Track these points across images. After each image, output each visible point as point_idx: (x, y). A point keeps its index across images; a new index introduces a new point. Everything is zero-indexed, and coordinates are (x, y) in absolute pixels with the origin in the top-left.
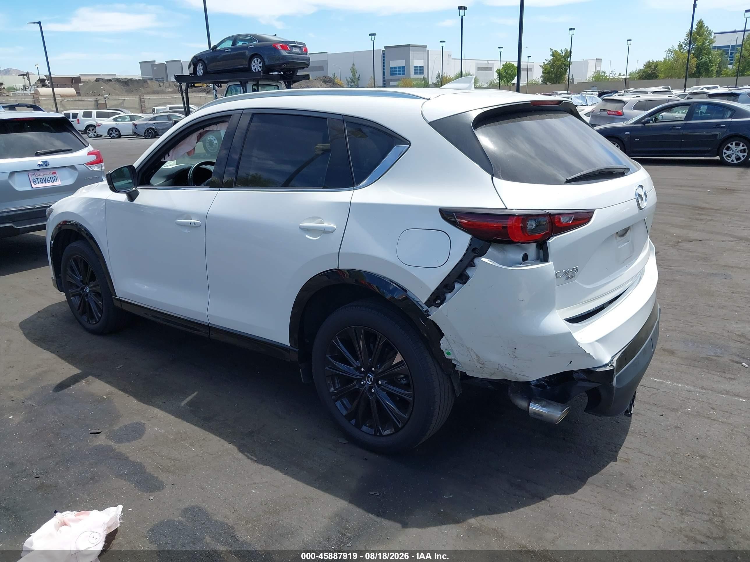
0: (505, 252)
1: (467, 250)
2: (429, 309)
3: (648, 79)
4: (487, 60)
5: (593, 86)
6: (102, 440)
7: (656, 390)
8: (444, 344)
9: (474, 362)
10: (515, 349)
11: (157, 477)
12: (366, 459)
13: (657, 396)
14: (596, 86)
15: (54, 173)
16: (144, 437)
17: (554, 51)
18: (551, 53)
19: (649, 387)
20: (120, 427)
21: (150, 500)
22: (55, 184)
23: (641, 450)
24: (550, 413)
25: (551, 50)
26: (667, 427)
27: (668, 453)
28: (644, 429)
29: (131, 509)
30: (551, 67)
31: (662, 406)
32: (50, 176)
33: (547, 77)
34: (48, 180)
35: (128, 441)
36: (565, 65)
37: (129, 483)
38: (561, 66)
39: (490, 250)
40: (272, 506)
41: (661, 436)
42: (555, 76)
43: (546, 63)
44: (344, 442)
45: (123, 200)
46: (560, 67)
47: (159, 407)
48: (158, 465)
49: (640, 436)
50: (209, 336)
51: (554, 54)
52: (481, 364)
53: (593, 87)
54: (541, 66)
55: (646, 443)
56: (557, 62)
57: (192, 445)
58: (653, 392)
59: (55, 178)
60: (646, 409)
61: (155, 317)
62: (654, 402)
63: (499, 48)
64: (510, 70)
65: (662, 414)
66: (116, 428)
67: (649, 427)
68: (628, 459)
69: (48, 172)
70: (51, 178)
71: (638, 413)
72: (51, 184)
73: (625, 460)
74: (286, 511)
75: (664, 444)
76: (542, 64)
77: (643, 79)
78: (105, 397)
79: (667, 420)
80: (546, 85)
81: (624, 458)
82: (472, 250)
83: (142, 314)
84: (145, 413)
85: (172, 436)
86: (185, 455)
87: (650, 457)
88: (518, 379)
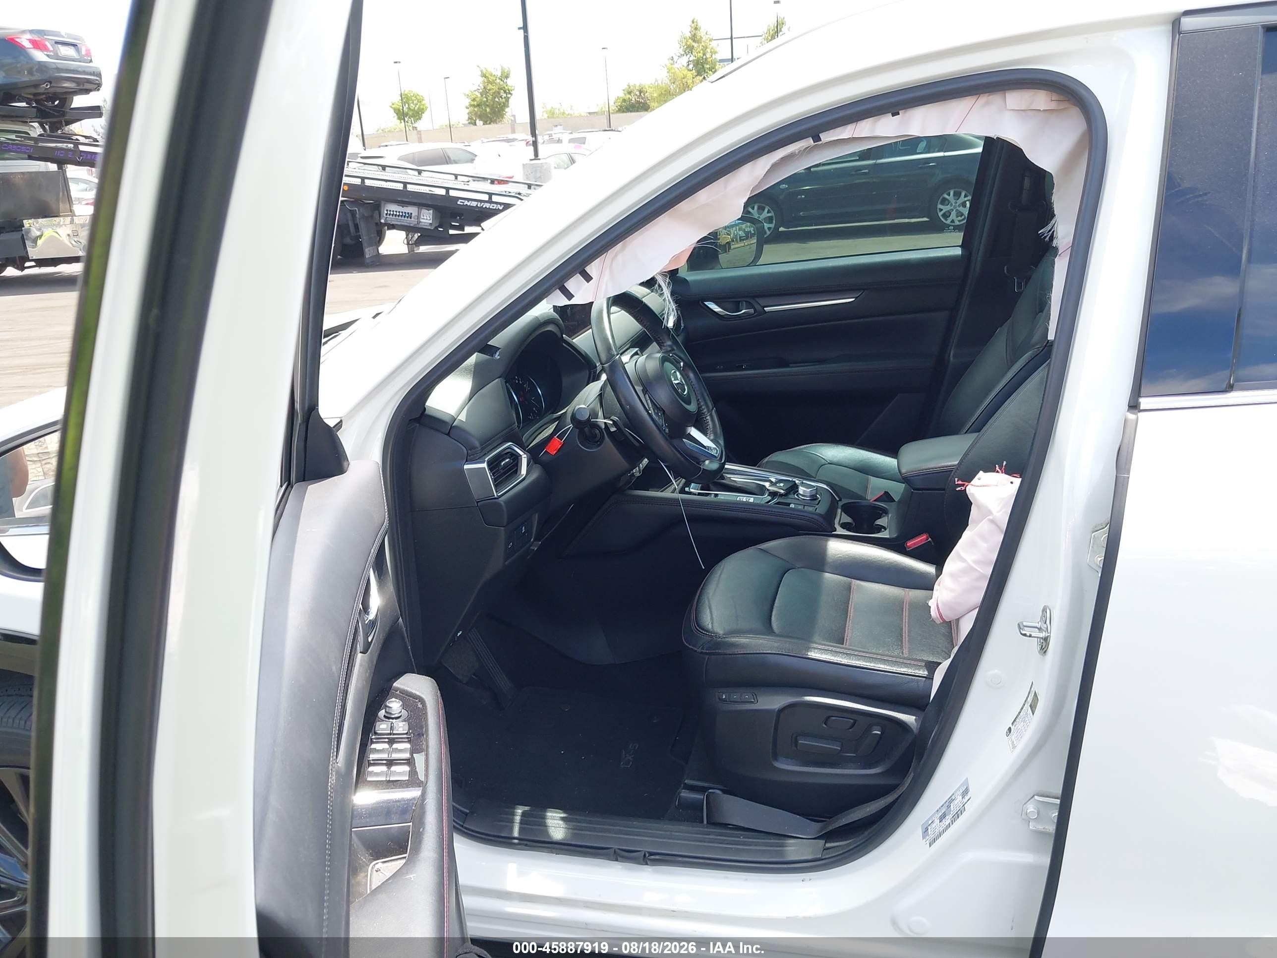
3: (631, 112)
5: (556, 124)
14: (561, 125)
30: (482, 96)
33: (479, 113)
36: (505, 92)
38: (499, 93)
42: (491, 109)
43: (473, 90)
46: (497, 94)
53: (556, 126)
56: (491, 87)
63: (396, 62)
77: (623, 112)
80: (476, 127)
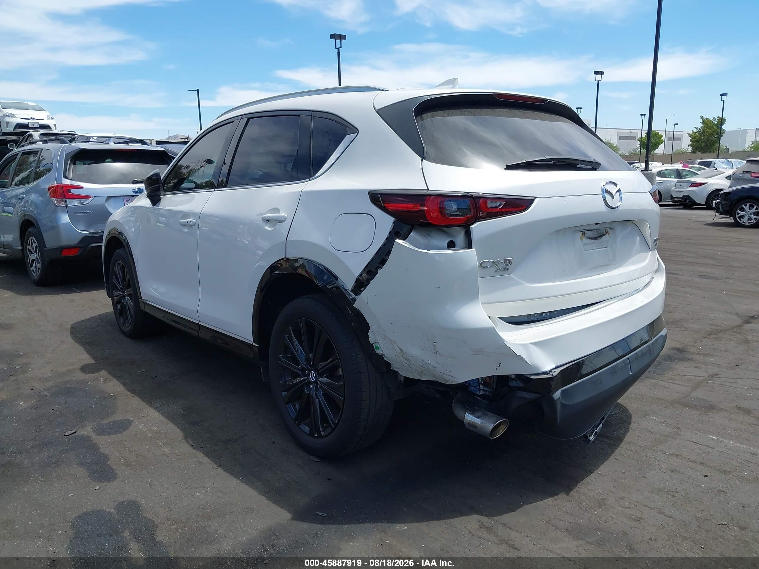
0: (428, 237)
1: (389, 234)
2: (356, 297)
4: (631, 130)
5: (750, 155)
6: (87, 431)
7: (710, 448)
8: (373, 337)
9: (399, 357)
10: (435, 342)
11: (114, 470)
12: (330, 479)
13: (709, 455)
16: (125, 433)
17: (705, 118)
18: (701, 121)
19: (702, 445)
20: (109, 422)
21: (96, 489)
23: (662, 510)
24: (482, 424)
25: (702, 117)
26: (708, 490)
27: (697, 519)
28: (676, 489)
29: (73, 495)
30: (701, 135)
31: (711, 467)
33: (696, 146)
35: (109, 434)
36: (718, 133)
37: (85, 471)
39: (412, 234)
40: (208, 511)
41: (696, 499)
42: (705, 144)
43: (695, 131)
44: (315, 460)
45: (148, 206)
46: (712, 134)
47: (156, 408)
48: (123, 459)
49: (668, 495)
50: (199, 334)
51: (705, 122)
52: (405, 359)
54: (689, 134)
55: (671, 504)
56: (708, 130)
57: (165, 445)
58: (705, 451)
60: (688, 467)
61: (173, 321)
62: (701, 461)
63: (642, 115)
64: (654, 138)
65: (706, 475)
66: (105, 422)
67: (684, 487)
68: (640, 519)
71: (676, 471)
73: (636, 519)
74: (219, 517)
75: (696, 508)
76: (691, 133)
78: (112, 395)
79: (711, 482)
80: (696, 154)
81: (636, 517)
82: (395, 233)
83: (159, 316)
84: (139, 412)
85: (151, 435)
86: (153, 453)
87: (671, 519)
88: (446, 381)
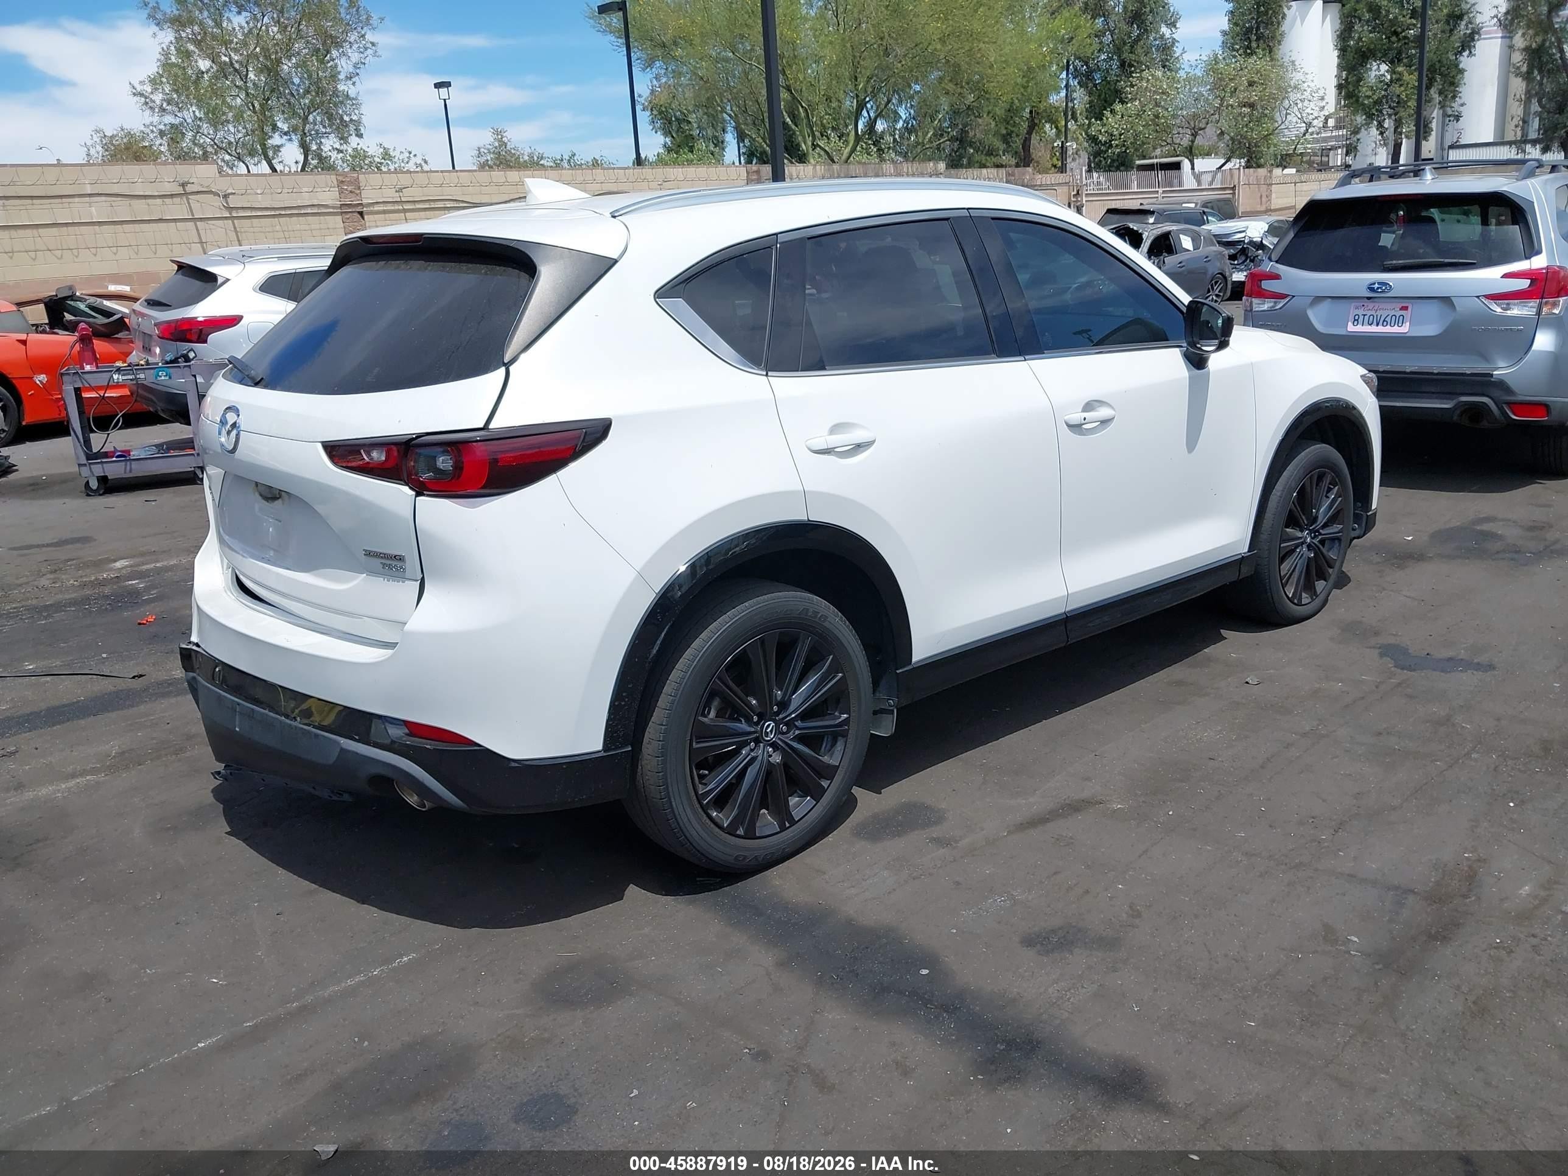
15: (1405, 308)
22: (1396, 329)
32: (1393, 313)
34: (1384, 321)
59: (1401, 317)
69: (1393, 305)
70: (1394, 317)
72: (1388, 329)
